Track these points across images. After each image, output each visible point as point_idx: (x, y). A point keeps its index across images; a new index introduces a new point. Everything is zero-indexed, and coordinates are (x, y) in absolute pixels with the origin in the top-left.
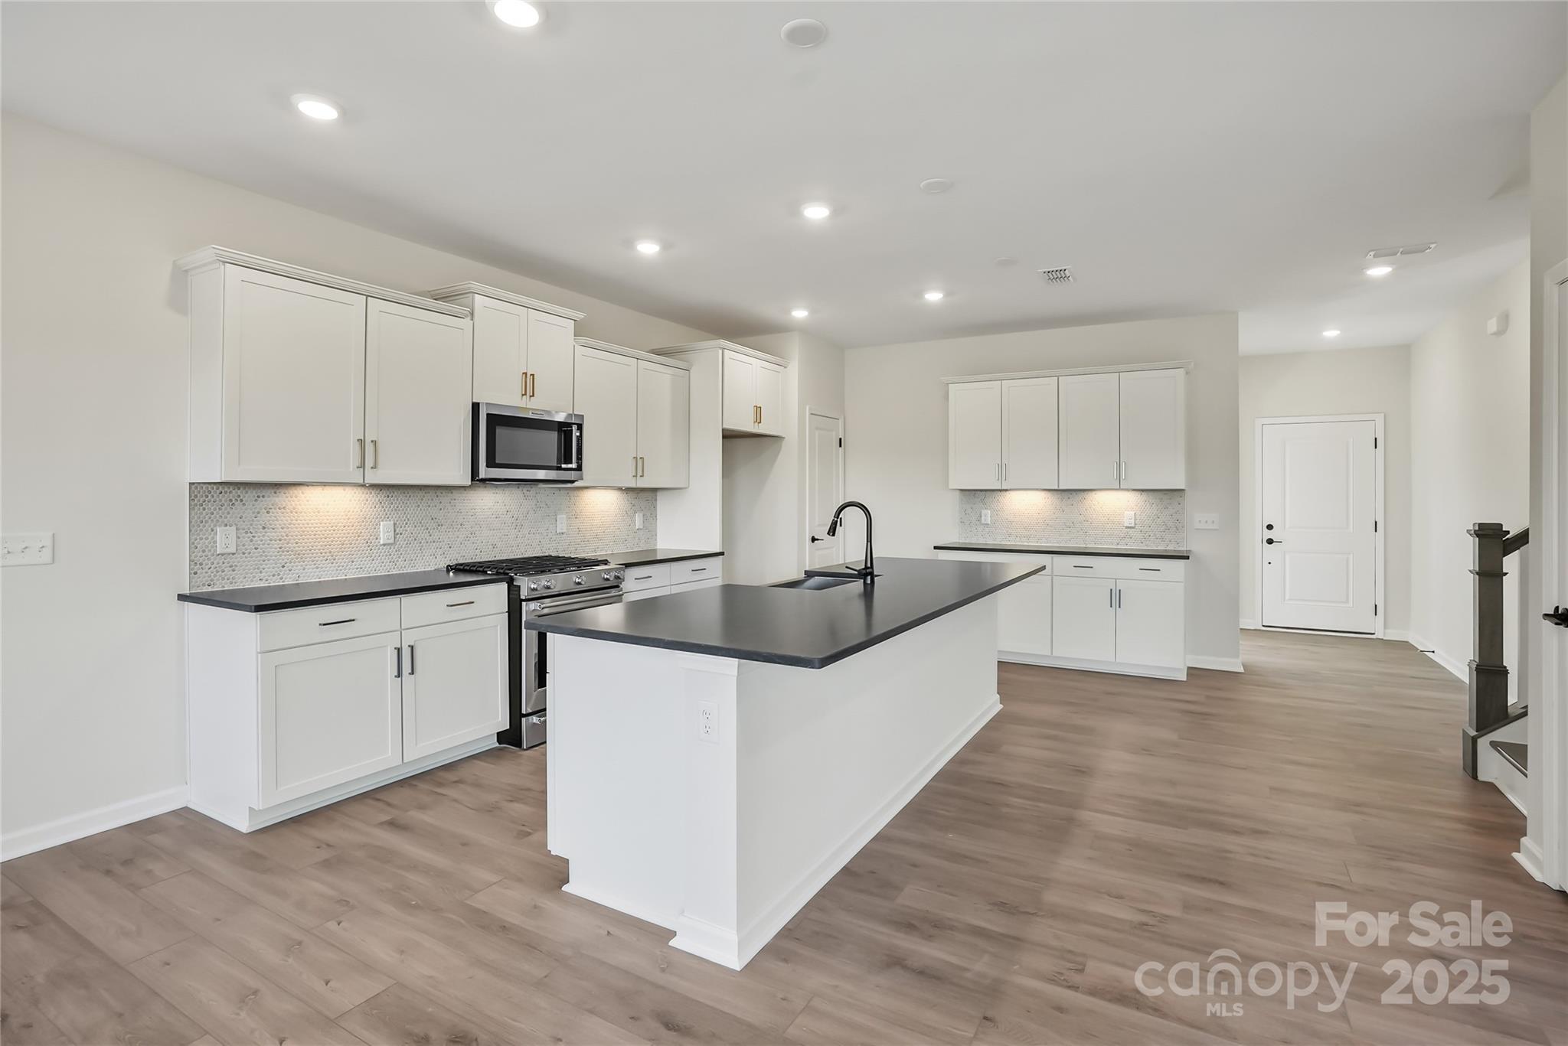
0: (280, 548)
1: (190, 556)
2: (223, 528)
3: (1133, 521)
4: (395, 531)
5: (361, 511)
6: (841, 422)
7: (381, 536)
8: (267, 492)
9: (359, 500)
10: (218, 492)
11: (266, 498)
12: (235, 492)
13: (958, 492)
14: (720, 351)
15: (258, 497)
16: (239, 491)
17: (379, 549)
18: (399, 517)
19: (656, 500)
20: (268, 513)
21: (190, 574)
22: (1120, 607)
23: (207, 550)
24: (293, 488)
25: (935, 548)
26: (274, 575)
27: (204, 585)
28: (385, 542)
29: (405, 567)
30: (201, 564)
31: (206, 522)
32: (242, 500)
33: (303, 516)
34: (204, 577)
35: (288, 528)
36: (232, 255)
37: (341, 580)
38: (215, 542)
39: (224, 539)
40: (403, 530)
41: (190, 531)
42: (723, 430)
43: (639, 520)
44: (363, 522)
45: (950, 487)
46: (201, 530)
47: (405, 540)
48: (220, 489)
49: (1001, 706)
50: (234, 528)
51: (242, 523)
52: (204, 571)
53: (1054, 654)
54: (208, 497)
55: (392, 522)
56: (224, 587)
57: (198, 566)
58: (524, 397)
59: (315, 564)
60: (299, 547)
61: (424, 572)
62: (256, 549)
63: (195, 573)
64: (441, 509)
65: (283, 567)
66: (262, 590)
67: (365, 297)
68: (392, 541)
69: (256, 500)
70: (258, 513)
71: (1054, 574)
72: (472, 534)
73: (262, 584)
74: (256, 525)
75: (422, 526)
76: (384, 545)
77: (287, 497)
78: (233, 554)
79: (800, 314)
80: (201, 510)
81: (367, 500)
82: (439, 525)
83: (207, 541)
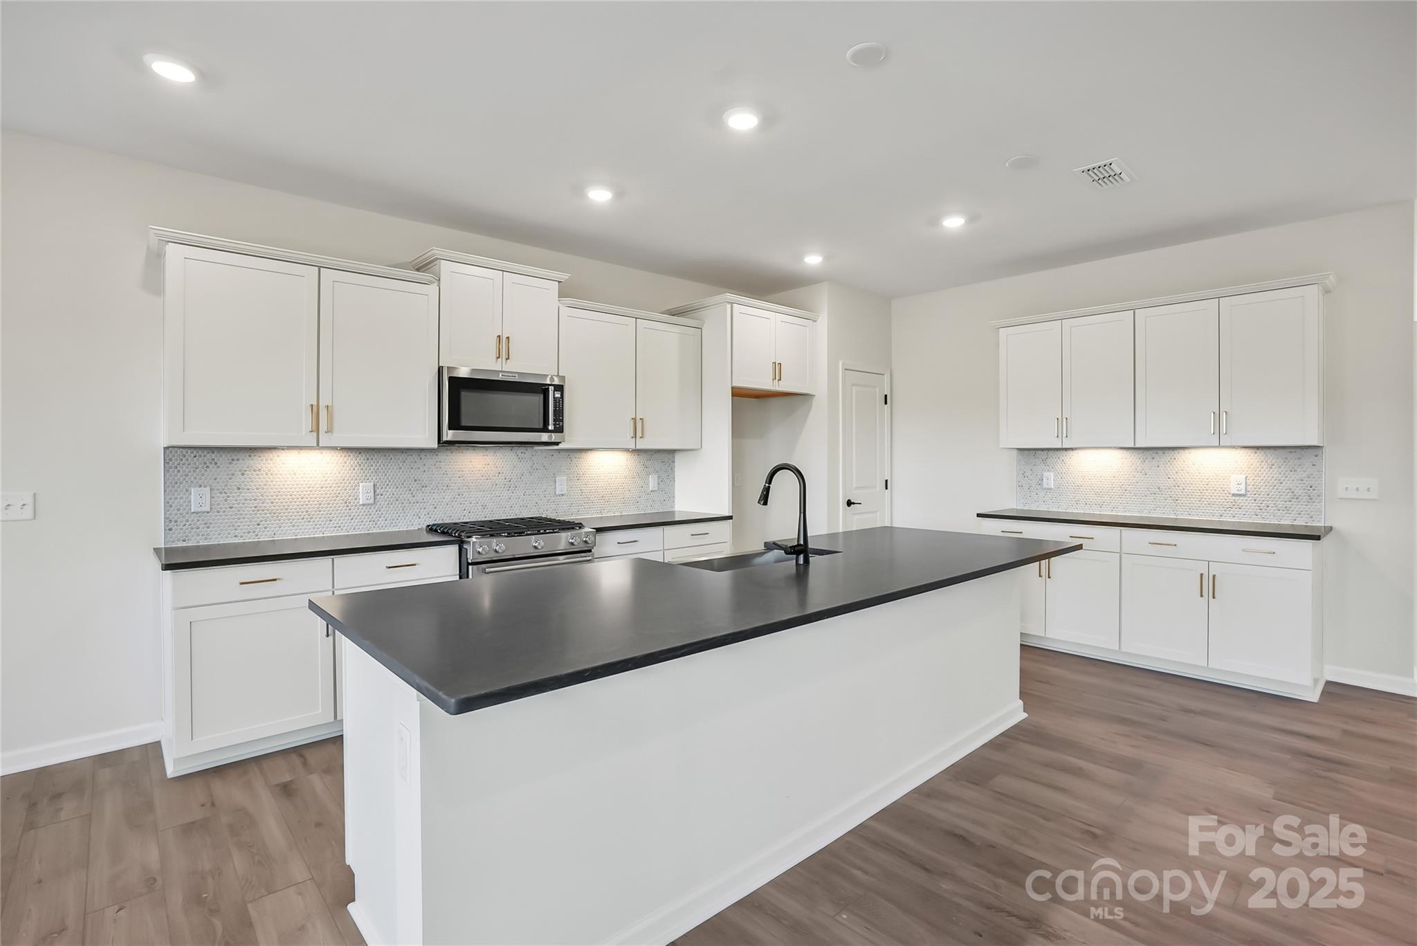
0: (255, 507)
1: (165, 514)
2: (198, 488)
3: (1243, 487)
4: (375, 492)
5: (340, 473)
6: (887, 377)
7: (361, 496)
8: (241, 455)
9: (338, 463)
10: (192, 455)
11: (240, 461)
12: (210, 456)
13: (1015, 452)
14: (729, 306)
15: (233, 460)
16: (213, 455)
17: (358, 509)
18: (380, 479)
19: (673, 462)
20: (243, 474)
21: (165, 530)
22: (1214, 597)
23: (181, 508)
24: (269, 451)
25: (979, 515)
26: (249, 532)
27: (179, 540)
28: (364, 503)
29: (386, 526)
30: (176, 521)
31: (181, 483)
32: (216, 463)
33: (279, 478)
34: (180, 533)
35: (263, 489)
36: (173, 235)
37: (318, 537)
38: (190, 501)
39: (198, 498)
40: (384, 492)
41: (165, 491)
42: (732, 388)
43: (652, 482)
44: (341, 483)
45: (1001, 447)
46: (176, 491)
47: (386, 501)
48: (195, 453)
49: (1025, 715)
50: (208, 489)
51: (216, 484)
52: (179, 527)
53: (1123, 649)
54: (182, 460)
55: (372, 484)
56: (198, 542)
57: (173, 523)
58: (500, 360)
59: (291, 523)
60: (274, 506)
61: (407, 531)
62: (231, 508)
63: (170, 530)
64: (425, 471)
65: (259, 525)
66: (236, 546)
67: (317, 268)
68: (372, 501)
69: (230, 463)
70: (233, 475)
71: (1124, 551)
72: (459, 495)
73: (237, 541)
74: (231, 486)
75: (405, 487)
76: (364, 505)
77: (262, 460)
78: (208, 512)
79: (813, 260)
80: (176, 472)
81: (346, 463)
82: (423, 487)
83: (181, 501)
